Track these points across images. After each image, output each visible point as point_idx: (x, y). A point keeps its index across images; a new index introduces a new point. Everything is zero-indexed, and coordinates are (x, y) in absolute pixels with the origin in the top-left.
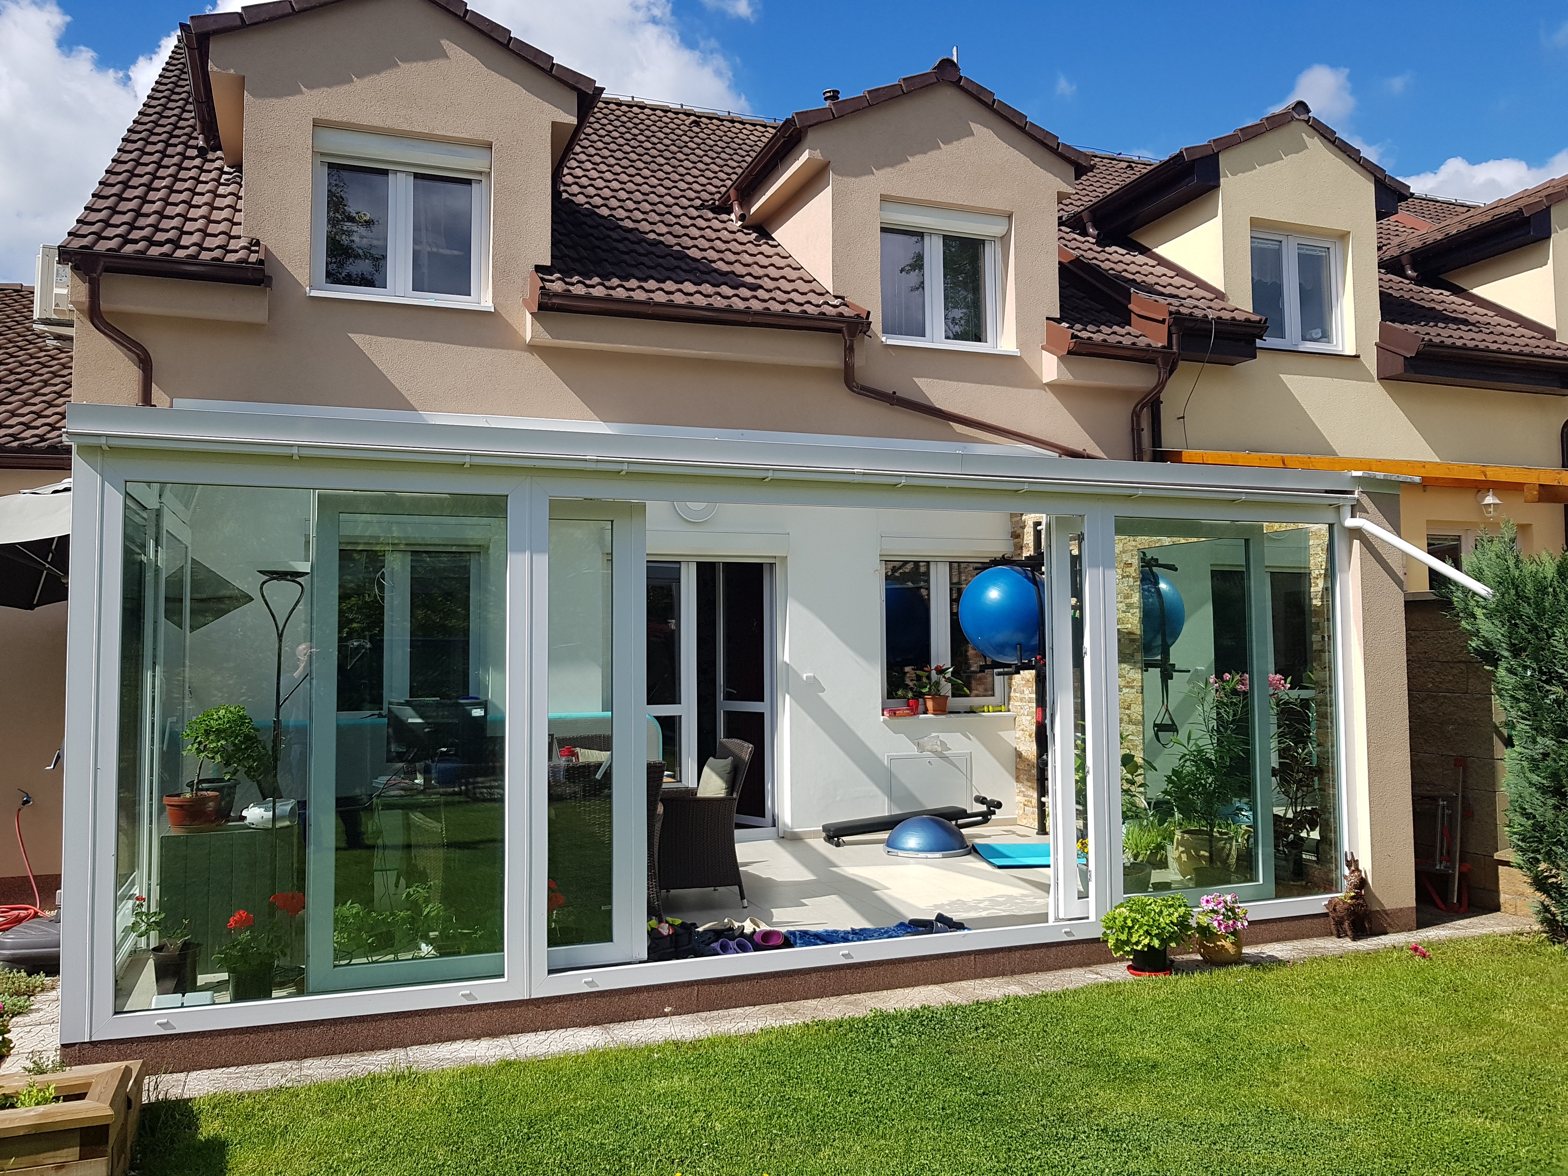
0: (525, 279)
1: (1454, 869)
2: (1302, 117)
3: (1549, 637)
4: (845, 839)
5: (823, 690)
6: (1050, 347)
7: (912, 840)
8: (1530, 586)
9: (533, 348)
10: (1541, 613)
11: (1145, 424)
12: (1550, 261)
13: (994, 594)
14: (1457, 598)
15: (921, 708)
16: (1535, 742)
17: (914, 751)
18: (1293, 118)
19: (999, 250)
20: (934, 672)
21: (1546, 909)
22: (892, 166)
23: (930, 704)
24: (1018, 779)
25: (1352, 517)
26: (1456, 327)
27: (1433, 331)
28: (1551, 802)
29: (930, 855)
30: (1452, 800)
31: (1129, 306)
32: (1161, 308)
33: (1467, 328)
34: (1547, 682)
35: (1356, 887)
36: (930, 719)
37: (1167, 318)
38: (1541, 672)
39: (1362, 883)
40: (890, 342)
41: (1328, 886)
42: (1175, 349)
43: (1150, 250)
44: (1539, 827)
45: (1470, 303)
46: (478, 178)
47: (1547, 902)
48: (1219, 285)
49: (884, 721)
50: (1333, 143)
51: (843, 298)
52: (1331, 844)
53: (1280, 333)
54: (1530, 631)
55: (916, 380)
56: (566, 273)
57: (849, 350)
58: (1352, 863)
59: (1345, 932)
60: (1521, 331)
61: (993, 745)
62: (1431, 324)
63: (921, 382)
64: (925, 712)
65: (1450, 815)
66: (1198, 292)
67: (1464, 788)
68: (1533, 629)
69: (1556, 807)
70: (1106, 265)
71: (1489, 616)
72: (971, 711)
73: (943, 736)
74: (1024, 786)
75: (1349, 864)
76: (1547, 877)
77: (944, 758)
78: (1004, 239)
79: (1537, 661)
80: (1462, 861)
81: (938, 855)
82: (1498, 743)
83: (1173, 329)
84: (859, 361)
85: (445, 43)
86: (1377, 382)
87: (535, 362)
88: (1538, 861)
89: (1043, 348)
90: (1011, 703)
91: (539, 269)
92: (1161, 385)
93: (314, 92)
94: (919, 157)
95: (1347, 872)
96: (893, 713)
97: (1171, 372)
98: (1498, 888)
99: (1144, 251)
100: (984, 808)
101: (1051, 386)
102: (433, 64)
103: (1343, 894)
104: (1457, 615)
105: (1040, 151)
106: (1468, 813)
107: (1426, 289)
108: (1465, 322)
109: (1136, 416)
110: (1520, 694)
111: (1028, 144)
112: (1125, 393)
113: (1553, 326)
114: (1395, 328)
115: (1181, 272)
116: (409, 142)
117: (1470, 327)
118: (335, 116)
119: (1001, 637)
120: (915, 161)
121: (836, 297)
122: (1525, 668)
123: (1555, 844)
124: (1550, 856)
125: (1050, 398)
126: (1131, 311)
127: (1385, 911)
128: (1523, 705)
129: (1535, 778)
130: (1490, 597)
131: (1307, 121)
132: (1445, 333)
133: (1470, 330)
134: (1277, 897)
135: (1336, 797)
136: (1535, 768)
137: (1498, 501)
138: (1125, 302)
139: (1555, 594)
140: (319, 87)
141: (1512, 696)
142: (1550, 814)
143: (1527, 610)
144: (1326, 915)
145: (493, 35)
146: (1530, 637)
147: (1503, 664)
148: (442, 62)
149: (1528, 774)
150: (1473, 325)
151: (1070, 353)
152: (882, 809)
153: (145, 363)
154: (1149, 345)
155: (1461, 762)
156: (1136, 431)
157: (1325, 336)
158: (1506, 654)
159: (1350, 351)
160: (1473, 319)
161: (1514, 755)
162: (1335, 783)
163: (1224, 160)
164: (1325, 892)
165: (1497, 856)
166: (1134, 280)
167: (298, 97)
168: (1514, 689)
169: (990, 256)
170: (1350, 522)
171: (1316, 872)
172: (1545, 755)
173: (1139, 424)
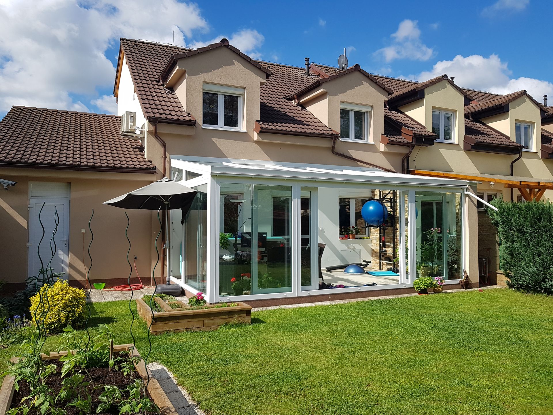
0: (254, 124)
1: (486, 275)
2: (446, 79)
3: (511, 220)
4: (333, 271)
5: (325, 232)
6: (382, 141)
7: (351, 270)
8: (506, 209)
9: (256, 142)
10: (509, 215)
11: (405, 163)
12: (509, 118)
13: (371, 208)
14: (489, 211)
15: (348, 237)
16: (507, 244)
17: (347, 248)
18: (443, 79)
19: (369, 115)
20: (352, 228)
21: (509, 282)
22: (343, 93)
23: (351, 236)
24: (372, 256)
25: (467, 191)
26: (484, 136)
27: (478, 137)
28: (510, 257)
29: (357, 274)
30: (486, 259)
31: (401, 130)
32: (410, 132)
33: (486, 136)
34: (510, 230)
35: (466, 277)
36: (350, 240)
37: (412, 134)
38: (509, 228)
39: (467, 277)
40: (342, 140)
41: (459, 277)
42: (414, 143)
43: (404, 113)
44: (508, 263)
45: (487, 128)
46: (240, 96)
47: (509, 280)
48: (424, 125)
49: (340, 241)
50: (454, 86)
51: (331, 129)
52: (460, 268)
53: (439, 138)
54: (506, 219)
55: (349, 150)
56: (264, 122)
57: (334, 143)
58: (465, 272)
59: (464, 287)
60: (501, 137)
61: (366, 247)
62: (478, 135)
63: (350, 151)
64: (349, 238)
65: (485, 263)
66: (418, 126)
67: (489, 256)
68: (507, 218)
69: (511, 258)
70: (393, 118)
71: (497, 215)
72: (361, 238)
73: (354, 245)
74: (374, 258)
75: (464, 272)
76: (509, 274)
77: (354, 250)
78: (370, 112)
79: (508, 225)
80: (488, 273)
81: (359, 274)
82: (497, 245)
83: (414, 137)
84: (336, 146)
85: (234, 61)
86: (464, 151)
87: (256, 145)
88: (507, 270)
89: (380, 142)
90: (371, 236)
91: (257, 121)
92: (410, 152)
93: (203, 74)
94: (350, 91)
95: (464, 274)
96: (342, 239)
97: (413, 149)
98: (496, 279)
99: (402, 113)
100: (366, 263)
101: (382, 152)
102: (231, 67)
103: (463, 278)
104: (489, 215)
105: (380, 89)
106: (490, 262)
107: (475, 123)
108: (486, 134)
109: (403, 160)
110: (504, 233)
111: (377, 87)
112: (400, 154)
113: (509, 136)
114: (468, 137)
115: (413, 120)
116: (225, 87)
117: (487, 136)
118: (208, 81)
119: (373, 219)
120: (349, 92)
121: (329, 128)
122: (505, 227)
123: (511, 266)
124: (510, 269)
125: (382, 155)
126: (401, 132)
127: (472, 283)
128: (504, 235)
129: (507, 252)
130: (497, 211)
131: (447, 80)
132: (481, 138)
133: (488, 137)
134: (448, 280)
135: (461, 257)
136: (507, 250)
137: (494, 184)
138: (400, 129)
139: (512, 210)
140: (204, 73)
141: (502, 233)
142: (510, 260)
143: (506, 214)
144: (459, 284)
145: (246, 59)
146: (506, 220)
147: (500, 226)
148: (233, 66)
149: (505, 251)
150: (488, 135)
151: (388, 144)
152: (339, 263)
153: (164, 146)
154: (408, 142)
155: (488, 250)
156: (403, 164)
157: (450, 138)
158: (501, 224)
159: (457, 142)
160: (488, 133)
161: (502, 247)
162: (461, 253)
163: (426, 91)
164: (458, 279)
165: (497, 272)
166: (401, 122)
167: (199, 76)
168: (503, 232)
169: (366, 116)
170: (466, 193)
171: (457, 275)
172: (509, 247)
173: (404, 163)
